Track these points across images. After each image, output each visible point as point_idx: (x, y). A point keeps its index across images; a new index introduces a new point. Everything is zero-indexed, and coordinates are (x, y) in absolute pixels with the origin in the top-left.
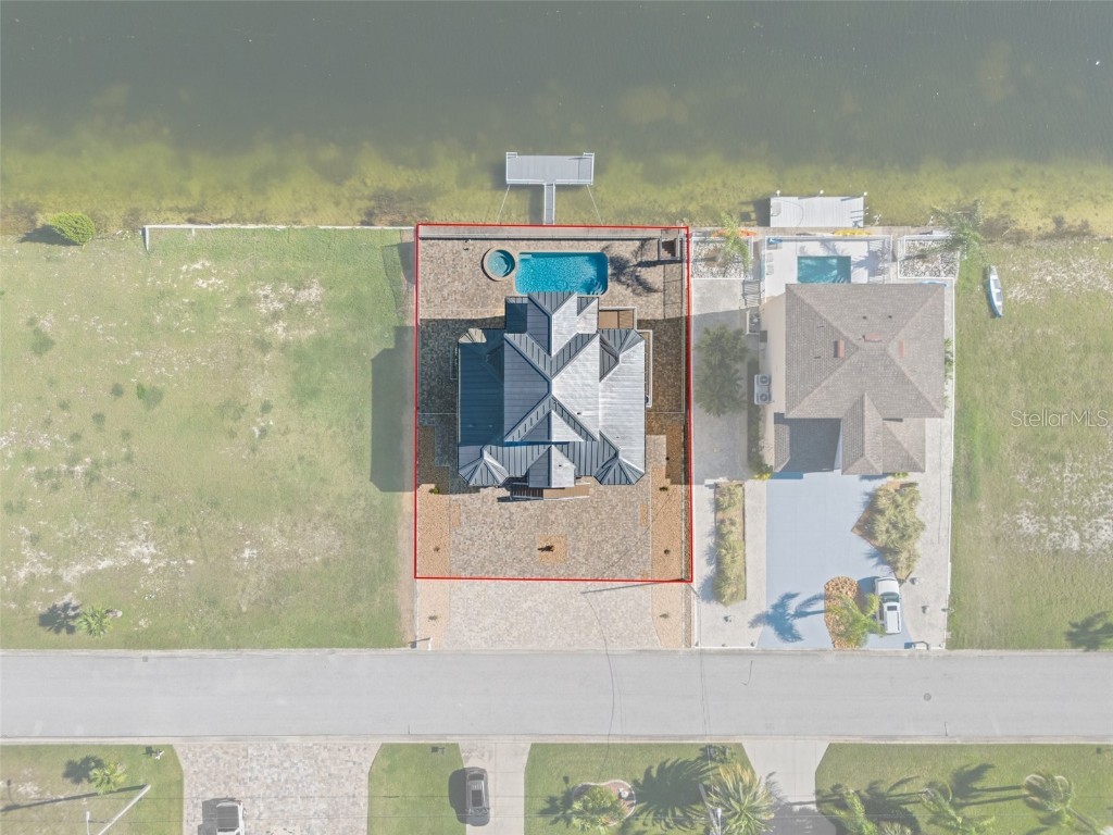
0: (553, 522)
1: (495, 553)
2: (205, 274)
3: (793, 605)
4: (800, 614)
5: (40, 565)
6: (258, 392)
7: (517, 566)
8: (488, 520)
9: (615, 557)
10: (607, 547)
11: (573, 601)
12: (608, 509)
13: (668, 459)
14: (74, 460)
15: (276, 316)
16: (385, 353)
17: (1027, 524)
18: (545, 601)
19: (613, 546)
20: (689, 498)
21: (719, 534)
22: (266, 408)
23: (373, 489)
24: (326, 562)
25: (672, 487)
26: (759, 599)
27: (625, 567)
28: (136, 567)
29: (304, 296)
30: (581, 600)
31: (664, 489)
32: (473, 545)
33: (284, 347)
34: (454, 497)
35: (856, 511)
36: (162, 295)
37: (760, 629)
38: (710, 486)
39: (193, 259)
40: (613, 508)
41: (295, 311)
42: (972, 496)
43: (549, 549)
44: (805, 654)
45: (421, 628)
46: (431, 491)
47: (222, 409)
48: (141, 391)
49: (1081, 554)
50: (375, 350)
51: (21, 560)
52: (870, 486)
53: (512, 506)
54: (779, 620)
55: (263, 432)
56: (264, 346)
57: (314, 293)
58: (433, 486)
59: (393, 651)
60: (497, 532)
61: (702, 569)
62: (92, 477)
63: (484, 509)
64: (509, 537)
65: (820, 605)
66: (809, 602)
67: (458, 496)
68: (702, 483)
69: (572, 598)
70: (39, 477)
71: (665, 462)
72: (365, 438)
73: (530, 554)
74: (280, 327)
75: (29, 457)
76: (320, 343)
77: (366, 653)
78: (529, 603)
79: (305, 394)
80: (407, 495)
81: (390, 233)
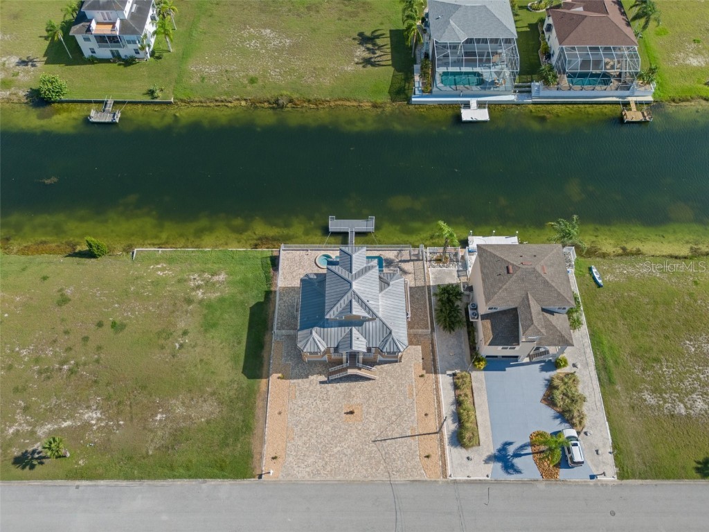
0: (354, 396)
1: (317, 416)
2: (163, 269)
3: (511, 450)
4: (517, 455)
5: (25, 425)
6: (182, 325)
7: (331, 424)
8: (313, 395)
9: (394, 418)
10: (388, 411)
11: (367, 447)
12: (388, 388)
13: (423, 359)
14: (63, 363)
15: (199, 287)
16: (258, 304)
17: (650, 399)
18: (349, 447)
19: (392, 411)
20: (437, 382)
21: (458, 403)
22: (185, 333)
23: (243, 378)
24: (208, 422)
25: (426, 375)
26: (488, 445)
27: (400, 424)
28: (86, 426)
29: (216, 278)
30: (372, 446)
31: (422, 376)
32: (303, 410)
33: (201, 302)
34: (292, 381)
35: (541, 391)
36: (137, 278)
37: (491, 465)
38: (450, 375)
39: (158, 263)
40: (391, 388)
41: (209, 285)
42: (611, 382)
43: (352, 413)
44: (523, 483)
45: (267, 465)
46: (279, 378)
47: (159, 334)
48: (114, 325)
49: (688, 416)
50: (252, 303)
51: (13, 421)
52: (548, 375)
53: (329, 386)
54: (504, 458)
55: (181, 346)
56: (189, 301)
57: (222, 277)
58: (280, 375)
59: (246, 481)
60: (318, 402)
61: (450, 427)
62: (71, 371)
63: (311, 388)
64: (326, 406)
65: (529, 450)
66: (522, 447)
67: (295, 381)
68: (445, 373)
69: (366, 445)
70: (40, 372)
71: (421, 361)
72: (241, 349)
73: (339, 417)
74: (200, 293)
75: (37, 361)
76: (222, 300)
77: (227, 483)
78: (338, 448)
79: (209, 326)
80: (264, 381)
81: (266, 252)
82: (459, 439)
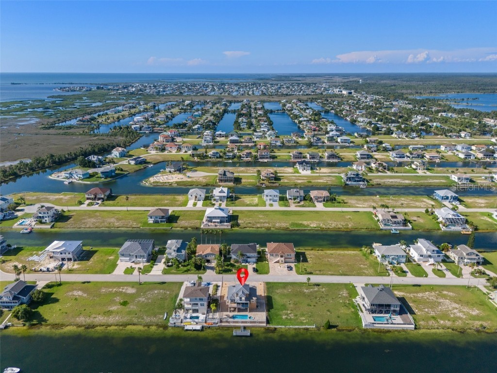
2: (303, 320)
5: (322, 290)
6: (292, 306)
14: (319, 299)
15: (290, 314)
21: (216, 291)
22: (290, 304)
23: (270, 295)
24: (278, 289)
28: (307, 289)
29: (286, 316)
33: (288, 310)
36: (310, 317)
39: (306, 322)
41: (287, 315)
45: (263, 284)
47: (297, 304)
48: (311, 306)
49: (161, 290)
51: (325, 290)
55: (290, 302)
56: (291, 310)
57: (284, 317)
59: (267, 282)
61: (220, 288)
62: (316, 298)
70: (324, 298)
72: (273, 300)
74: (289, 312)
76: (282, 311)
77: (271, 282)
80: (266, 295)
81: (271, 326)
82: (217, 286)
